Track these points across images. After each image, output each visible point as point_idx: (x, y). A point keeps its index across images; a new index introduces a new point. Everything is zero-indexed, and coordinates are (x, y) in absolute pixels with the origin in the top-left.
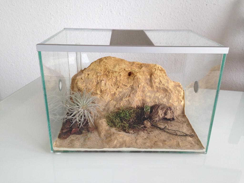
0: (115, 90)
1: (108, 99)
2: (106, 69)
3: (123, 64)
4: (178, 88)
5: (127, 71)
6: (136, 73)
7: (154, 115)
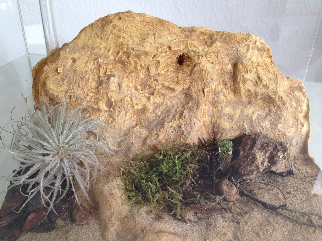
0: (144, 100)
1: (126, 122)
2: (121, 46)
3: (166, 33)
4: (297, 93)
5: (175, 52)
6: (199, 56)
7: (244, 165)
